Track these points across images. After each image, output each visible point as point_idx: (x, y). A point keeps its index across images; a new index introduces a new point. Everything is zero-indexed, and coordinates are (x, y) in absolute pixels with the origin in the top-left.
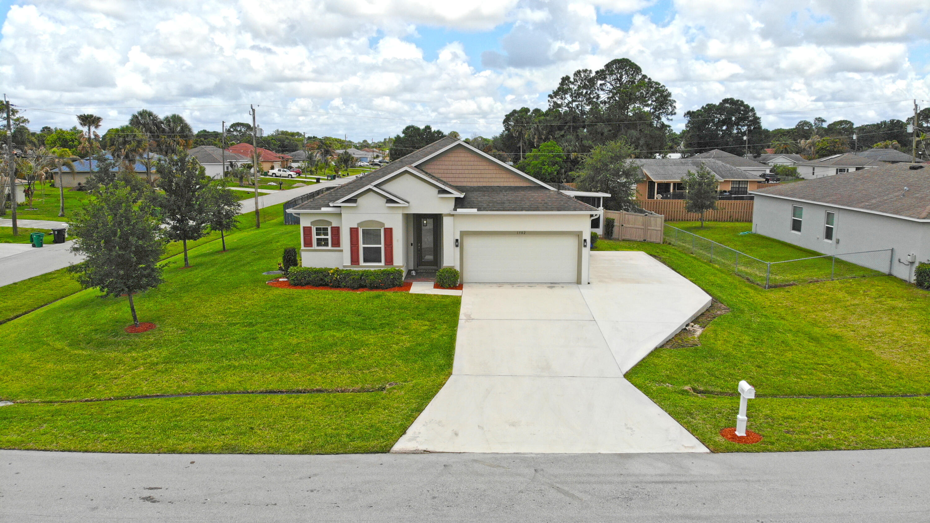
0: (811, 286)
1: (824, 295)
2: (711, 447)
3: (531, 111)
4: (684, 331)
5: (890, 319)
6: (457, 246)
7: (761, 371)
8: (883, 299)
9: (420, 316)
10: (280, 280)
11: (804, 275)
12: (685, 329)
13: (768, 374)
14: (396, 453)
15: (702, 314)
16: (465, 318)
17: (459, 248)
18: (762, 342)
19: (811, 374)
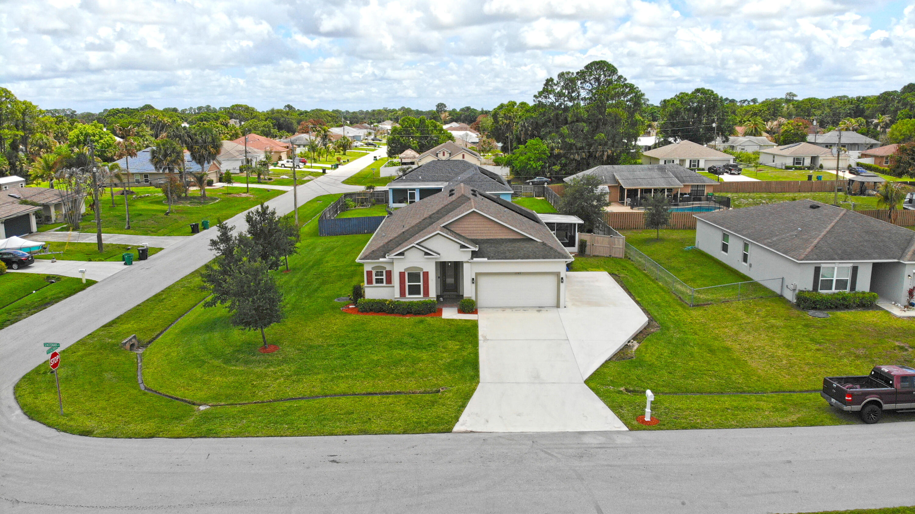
0: (723, 305)
1: (728, 313)
2: (630, 427)
3: (518, 104)
4: (626, 347)
5: (767, 336)
6: (473, 283)
7: (671, 376)
8: (767, 318)
9: (452, 337)
10: (350, 307)
11: (719, 296)
12: (627, 345)
13: (674, 378)
14: (455, 433)
15: (641, 332)
16: (482, 339)
17: (474, 285)
18: (677, 354)
19: (702, 378)
